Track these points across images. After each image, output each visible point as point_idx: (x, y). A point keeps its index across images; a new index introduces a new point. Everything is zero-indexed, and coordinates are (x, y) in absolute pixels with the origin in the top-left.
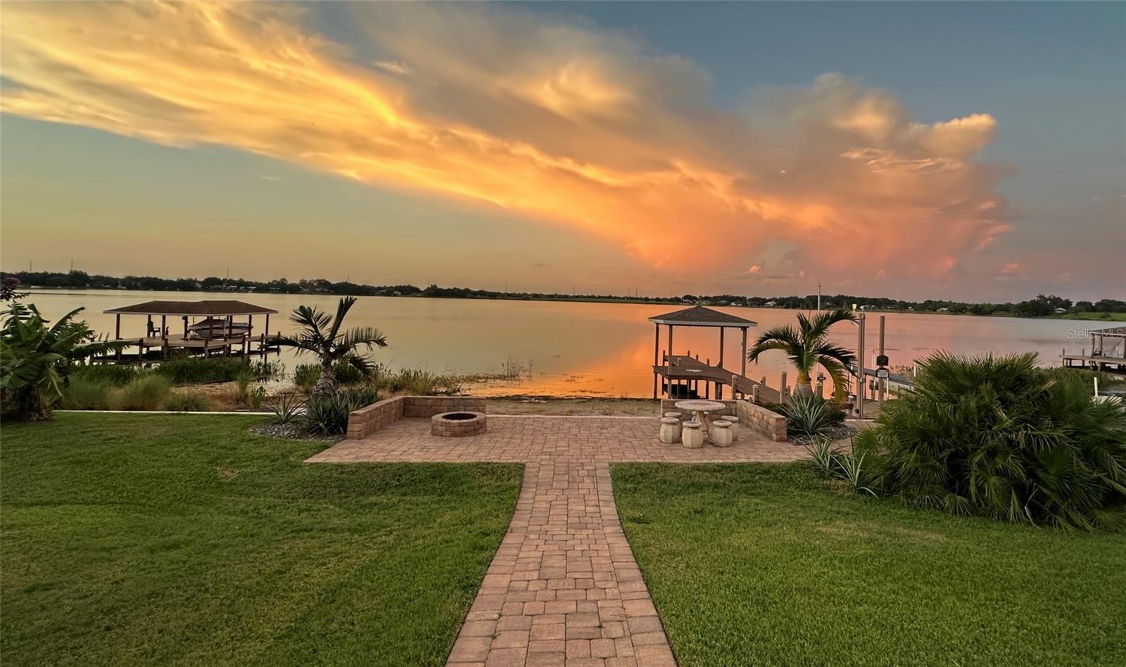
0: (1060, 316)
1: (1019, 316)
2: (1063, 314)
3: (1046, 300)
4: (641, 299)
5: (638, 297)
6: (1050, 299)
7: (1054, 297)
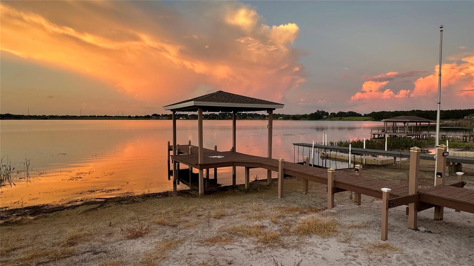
0: (325, 119)
1: (310, 120)
2: (326, 118)
3: (320, 112)
4: (126, 117)
5: (124, 116)
6: (321, 112)
7: (322, 111)
